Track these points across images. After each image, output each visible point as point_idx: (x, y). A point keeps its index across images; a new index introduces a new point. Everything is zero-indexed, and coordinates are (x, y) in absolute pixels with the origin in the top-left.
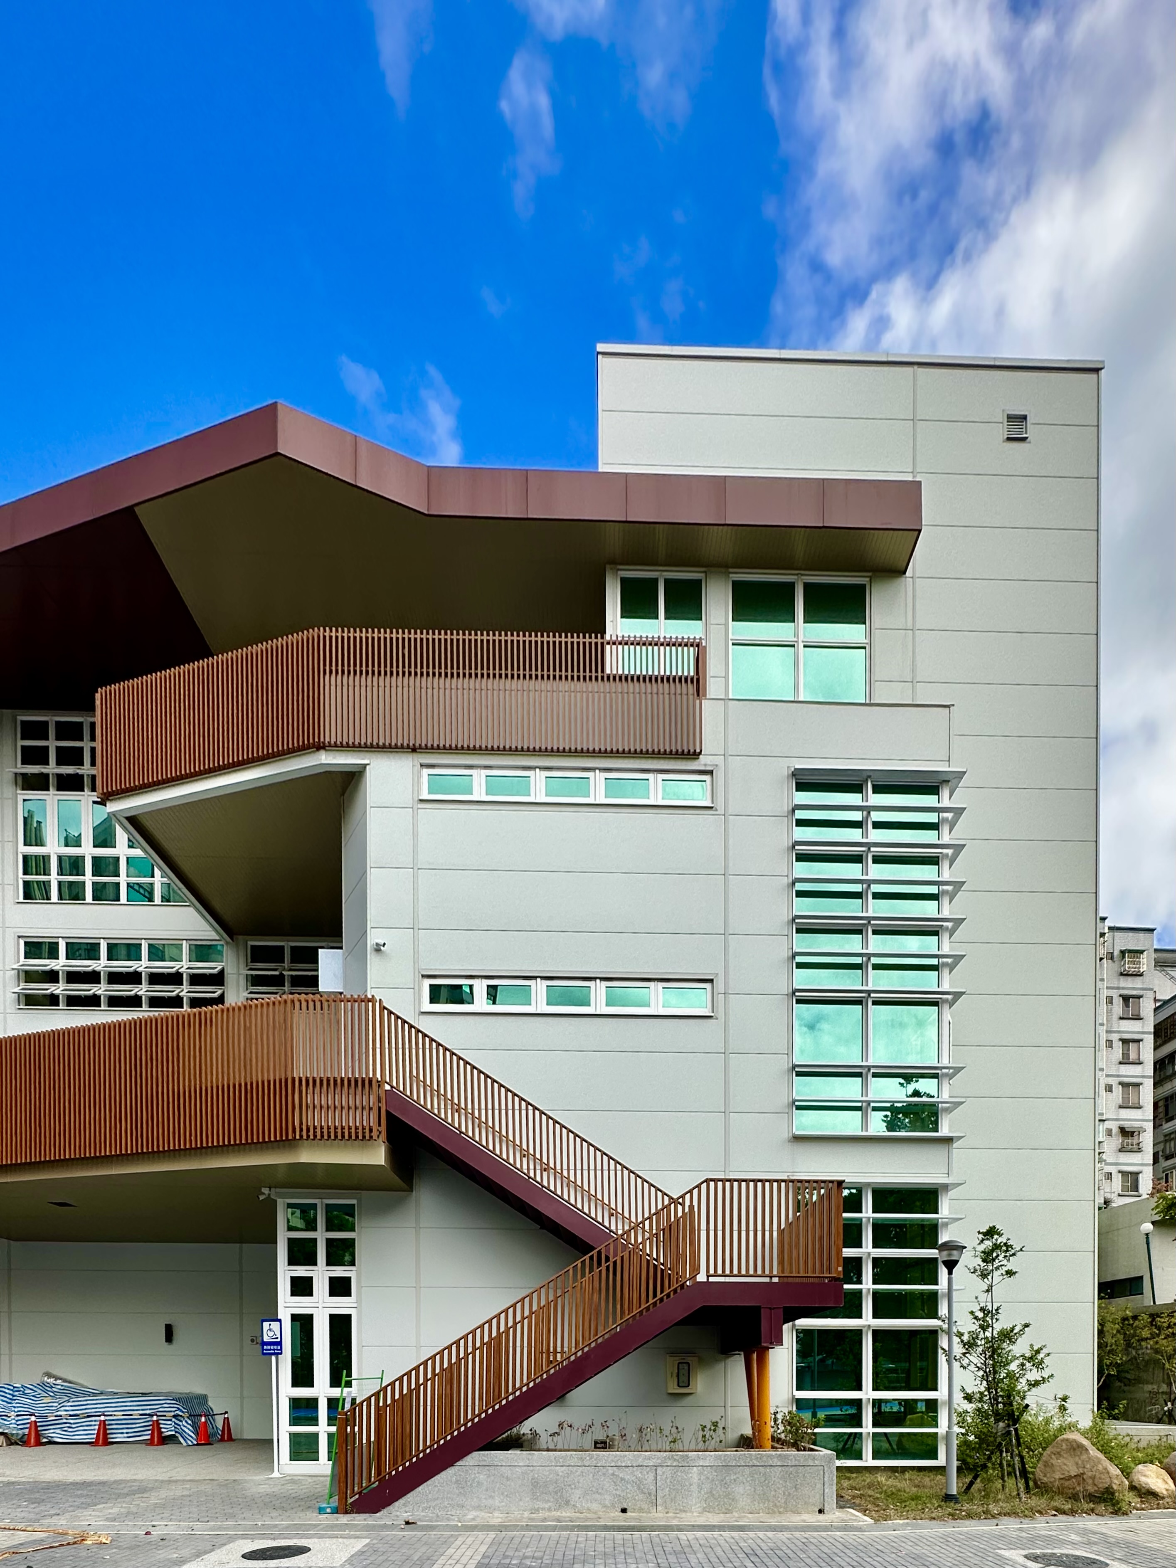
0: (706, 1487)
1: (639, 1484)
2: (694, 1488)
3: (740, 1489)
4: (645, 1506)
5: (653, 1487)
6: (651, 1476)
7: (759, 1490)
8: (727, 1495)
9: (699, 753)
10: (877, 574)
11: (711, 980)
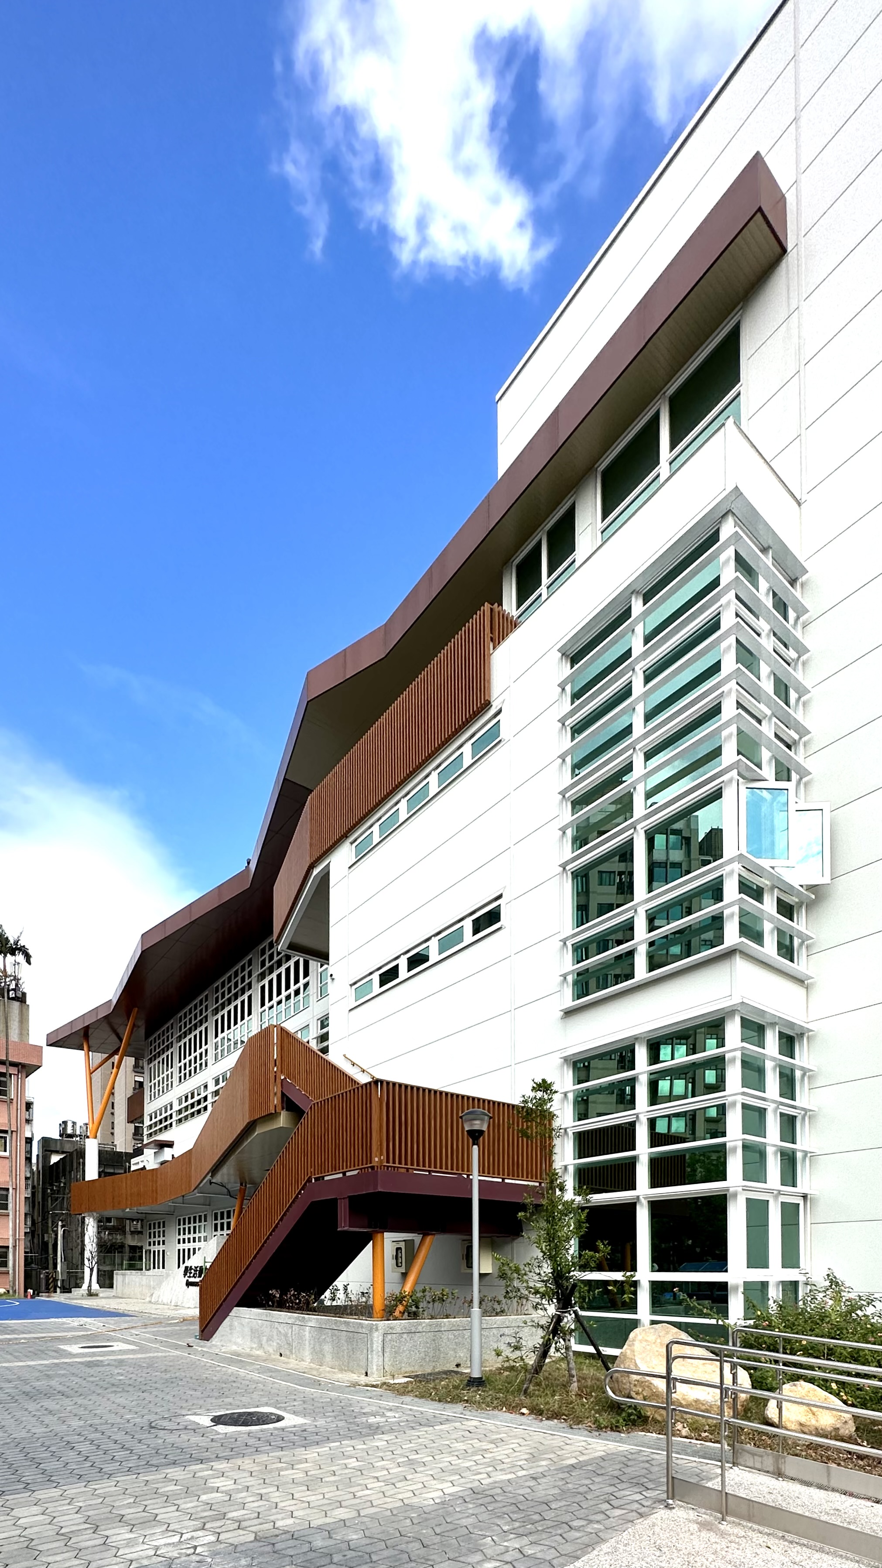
0: (312, 1343)
1: (286, 1336)
2: (307, 1343)
3: (327, 1348)
4: (288, 1353)
5: (291, 1340)
6: (290, 1331)
7: (336, 1349)
8: (321, 1352)
9: (490, 702)
10: (749, 295)
11: (500, 897)
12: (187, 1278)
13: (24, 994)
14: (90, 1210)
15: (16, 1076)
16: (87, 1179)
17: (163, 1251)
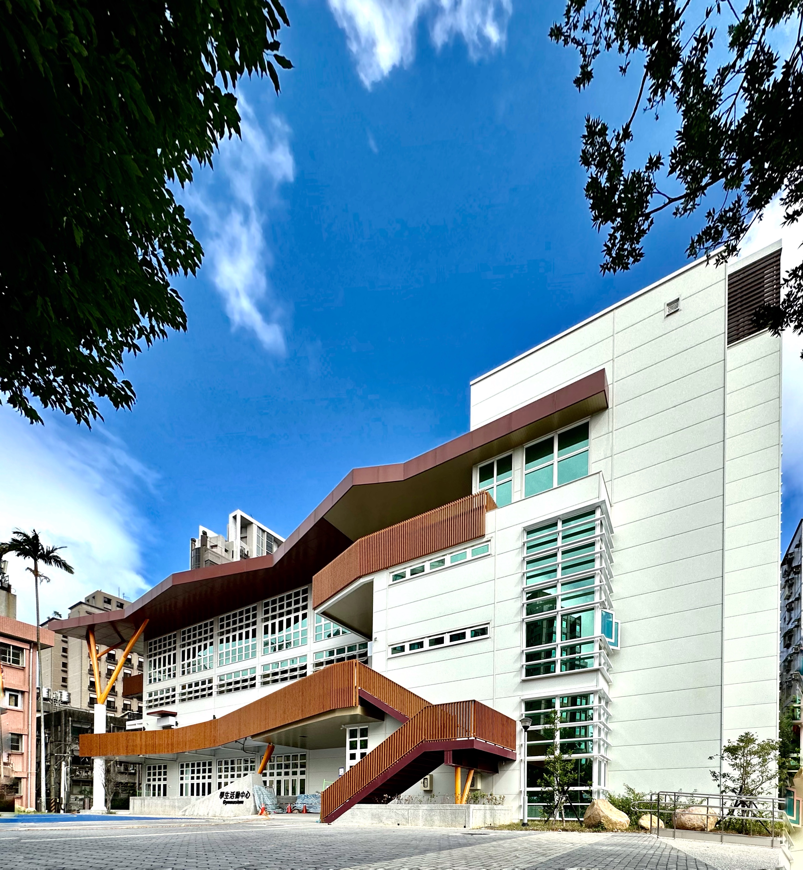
0: (424, 817)
1: (403, 815)
2: (421, 817)
3: (436, 818)
4: (405, 823)
5: (407, 817)
6: (407, 812)
7: (442, 818)
8: (431, 820)
9: (484, 535)
10: (594, 414)
11: (489, 623)
12: (223, 799)
13: (9, 586)
14: (99, 755)
15: (28, 651)
16: (95, 732)
17: (165, 786)
